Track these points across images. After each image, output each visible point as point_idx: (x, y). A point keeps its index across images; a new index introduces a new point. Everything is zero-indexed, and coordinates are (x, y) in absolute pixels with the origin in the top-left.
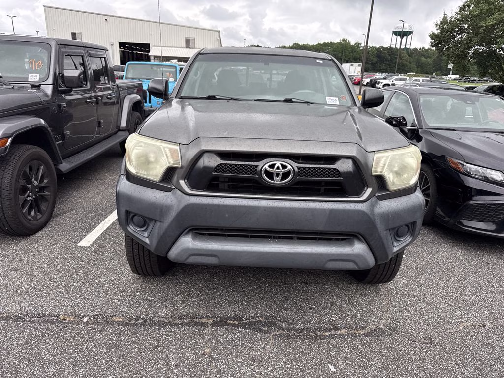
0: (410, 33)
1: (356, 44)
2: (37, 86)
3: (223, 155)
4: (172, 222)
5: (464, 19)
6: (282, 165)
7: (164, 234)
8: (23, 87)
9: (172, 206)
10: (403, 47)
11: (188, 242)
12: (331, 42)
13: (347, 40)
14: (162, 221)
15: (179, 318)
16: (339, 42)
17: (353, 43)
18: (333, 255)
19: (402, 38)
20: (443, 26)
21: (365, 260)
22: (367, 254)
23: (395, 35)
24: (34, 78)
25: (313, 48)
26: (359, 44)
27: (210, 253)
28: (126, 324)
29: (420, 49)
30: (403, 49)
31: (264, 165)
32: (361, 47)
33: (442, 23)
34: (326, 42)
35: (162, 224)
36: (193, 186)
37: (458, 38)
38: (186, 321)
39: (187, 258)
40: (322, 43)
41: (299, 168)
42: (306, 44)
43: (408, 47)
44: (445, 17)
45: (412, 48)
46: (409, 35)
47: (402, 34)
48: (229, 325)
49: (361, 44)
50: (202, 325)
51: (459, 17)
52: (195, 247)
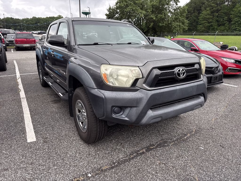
3: (160, 68)
4: (145, 105)
11: (151, 113)
12: (53, 17)
16: (57, 16)
18: (197, 104)
19: (86, 16)
23: (83, 14)
25: (44, 19)
28: (112, 168)
34: (51, 17)
37: (116, 16)
38: (135, 155)
39: (150, 122)
40: (49, 17)
41: (187, 70)
42: (40, 17)
46: (89, 14)
47: (86, 14)
48: (152, 149)
51: (115, 7)
52: (154, 115)
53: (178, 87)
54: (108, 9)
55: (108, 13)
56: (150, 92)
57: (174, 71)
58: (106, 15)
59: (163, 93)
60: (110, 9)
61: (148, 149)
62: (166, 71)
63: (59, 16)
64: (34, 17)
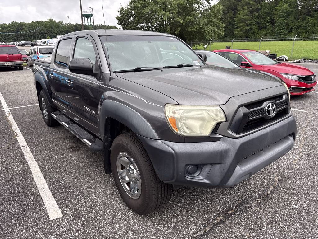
0: (92, 16)
1: (59, 22)
7: (227, 171)
10: (89, 24)
12: (41, 21)
13: (53, 19)
16: (47, 21)
17: (57, 22)
19: (88, 19)
20: (122, 12)
23: (83, 16)
25: (29, 25)
26: (61, 22)
29: (100, 25)
30: (90, 25)
32: (63, 24)
33: (121, 10)
34: (38, 21)
35: (222, 165)
37: (131, 19)
40: (35, 22)
43: (92, 24)
44: (122, 7)
45: (95, 24)
46: (91, 17)
47: (88, 16)
48: (231, 214)
49: (63, 22)
51: (129, 7)
52: (243, 172)
53: (268, 129)
54: (119, 10)
55: (119, 16)
56: (237, 140)
57: (263, 108)
58: (118, 18)
60: (122, 10)
61: (227, 216)
62: (255, 109)
63: (49, 19)
64: (14, 22)
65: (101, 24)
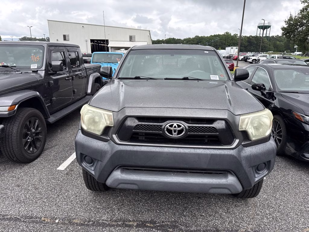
0: (269, 27)
1: (234, 35)
2: (35, 72)
3: (140, 118)
5: (304, 17)
6: (177, 125)
7: (103, 169)
8: (28, 72)
9: (108, 151)
10: (264, 35)
11: (118, 175)
12: (219, 34)
13: (229, 32)
14: (102, 161)
15: (115, 221)
16: (224, 34)
17: (232, 34)
18: (214, 184)
20: (290, 22)
21: (236, 188)
22: (237, 184)
23: (260, 28)
24: (34, 66)
25: (208, 38)
26: (236, 35)
27: (132, 182)
28: (82, 225)
29: (276, 36)
30: (265, 37)
31: (166, 125)
32: (238, 36)
33: (289, 20)
34: (216, 34)
35: (102, 163)
36: (121, 139)
37: (300, 29)
38: (120, 223)
39: (118, 185)
40: (213, 35)
41: (189, 127)
42: (203, 36)
43: (268, 35)
44: (291, 16)
45: (271, 36)
47: (264, 27)
48: (147, 227)
49: (237, 35)
50: (130, 226)
51: (300, 16)
54: (287, 20)
55: (286, 26)
58: (283, 29)
59: (137, 152)
60: (291, 19)
61: (142, 225)
63: (226, 33)
64: (197, 36)
65: (278, 35)
